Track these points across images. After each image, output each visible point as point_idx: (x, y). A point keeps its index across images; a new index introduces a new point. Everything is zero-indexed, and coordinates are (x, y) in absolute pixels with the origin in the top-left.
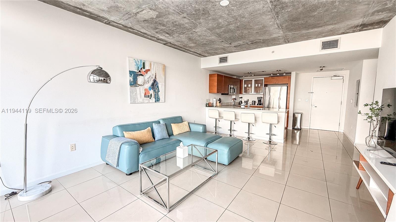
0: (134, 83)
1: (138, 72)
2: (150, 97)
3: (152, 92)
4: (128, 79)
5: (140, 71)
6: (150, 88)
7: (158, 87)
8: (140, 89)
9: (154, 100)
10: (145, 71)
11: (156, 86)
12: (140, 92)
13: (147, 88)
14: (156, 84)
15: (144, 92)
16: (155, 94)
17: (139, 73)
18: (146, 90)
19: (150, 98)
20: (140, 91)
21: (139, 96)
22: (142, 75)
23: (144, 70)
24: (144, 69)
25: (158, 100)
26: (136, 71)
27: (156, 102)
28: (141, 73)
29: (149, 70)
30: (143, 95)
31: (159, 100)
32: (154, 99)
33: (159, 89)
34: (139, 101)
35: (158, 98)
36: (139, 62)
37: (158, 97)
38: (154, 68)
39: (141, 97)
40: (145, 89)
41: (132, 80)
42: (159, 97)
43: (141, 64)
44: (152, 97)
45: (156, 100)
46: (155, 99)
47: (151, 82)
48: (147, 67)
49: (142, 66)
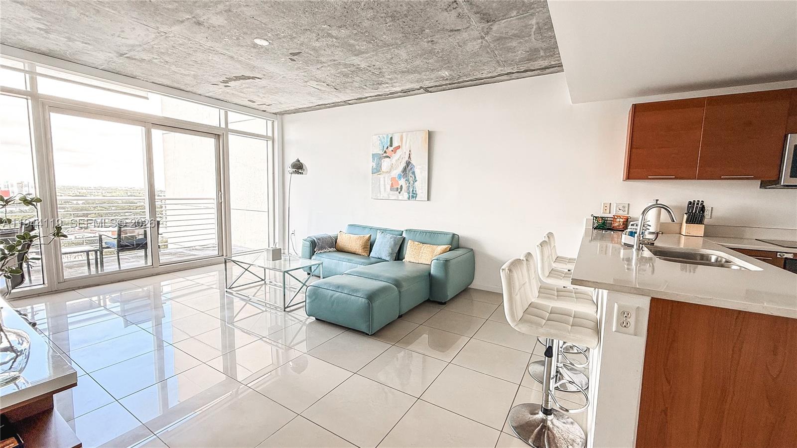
0: (377, 170)
1: (382, 154)
2: (399, 190)
3: (402, 182)
4: (372, 164)
5: (385, 152)
6: (400, 177)
7: (414, 173)
8: (384, 177)
9: (406, 195)
10: (392, 151)
11: (411, 172)
12: (384, 183)
13: (394, 176)
14: (409, 168)
15: (391, 183)
16: (408, 185)
17: (385, 155)
18: (393, 179)
19: (400, 193)
20: (385, 181)
21: (382, 189)
22: (388, 157)
23: (391, 149)
24: (392, 146)
25: (413, 197)
26: (381, 152)
27: (409, 198)
28: (387, 155)
29: (399, 147)
30: (388, 187)
31: (416, 197)
32: (407, 193)
33: (415, 177)
34: (383, 196)
35: (414, 192)
36: (385, 138)
37: (413, 191)
38: (408, 142)
39: (385, 189)
40: (391, 178)
41: (374, 166)
42: (416, 191)
43: (387, 141)
44: (403, 190)
45: (409, 196)
46: (409, 193)
47: (403, 165)
48: (395, 144)
49: (389, 144)
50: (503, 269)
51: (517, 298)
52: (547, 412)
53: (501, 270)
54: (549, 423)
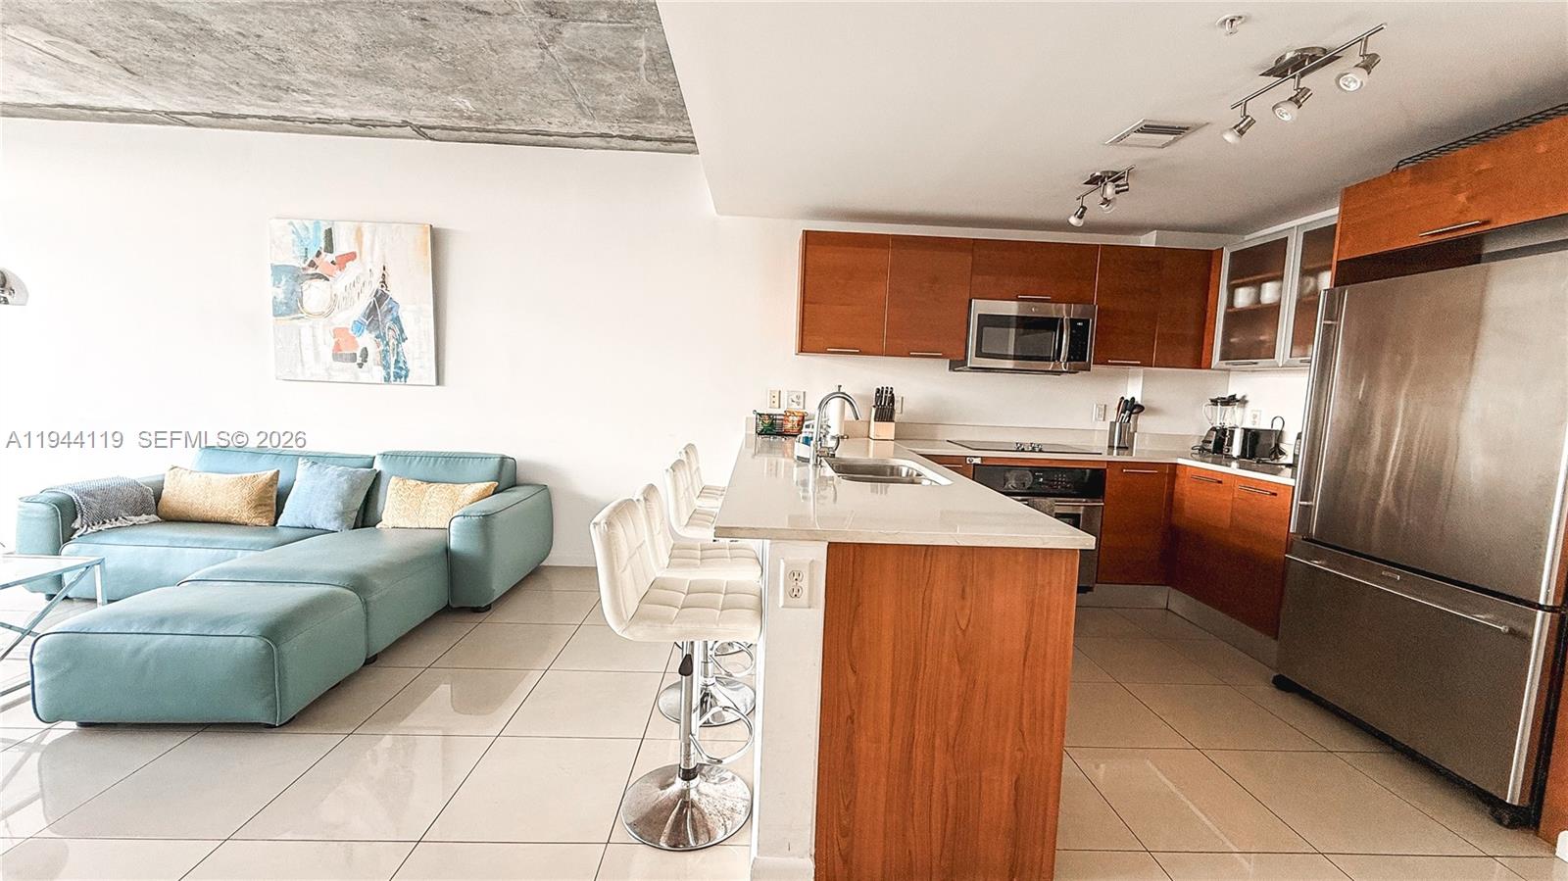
0: (290, 307)
1: (304, 269)
2: (359, 360)
3: (367, 340)
4: (271, 292)
5: (312, 264)
6: (359, 327)
7: (397, 320)
8: (313, 327)
9: (379, 373)
10: (332, 262)
11: (390, 317)
12: (315, 341)
13: (343, 326)
14: (384, 308)
15: (332, 342)
16: (382, 348)
17: (311, 271)
18: (338, 332)
19: (360, 366)
20: (315, 337)
21: (308, 355)
22: (320, 276)
23: (330, 257)
24: (331, 252)
25: (398, 376)
26: (300, 263)
27: (387, 380)
28: (318, 271)
29: (352, 256)
30: (327, 353)
31: (406, 377)
32: (381, 368)
33: (402, 331)
34: (312, 375)
35: (401, 365)
36: (311, 231)
37: (397, 362)
38: (377, 247)
39: (317, 355)
40: (334, 331)
41: (281, 297)
42: (405, 362)
43: (316, 237)
44: (370, 359)
45: (388, 374)
46: (386, 367)
47: (366, 300)
48: (342, 247)
49: (323, 245)
50: (595, 524)
51: (626, 577)
52: (688, 775)
53: (592, 526)
54: (693, 795)
